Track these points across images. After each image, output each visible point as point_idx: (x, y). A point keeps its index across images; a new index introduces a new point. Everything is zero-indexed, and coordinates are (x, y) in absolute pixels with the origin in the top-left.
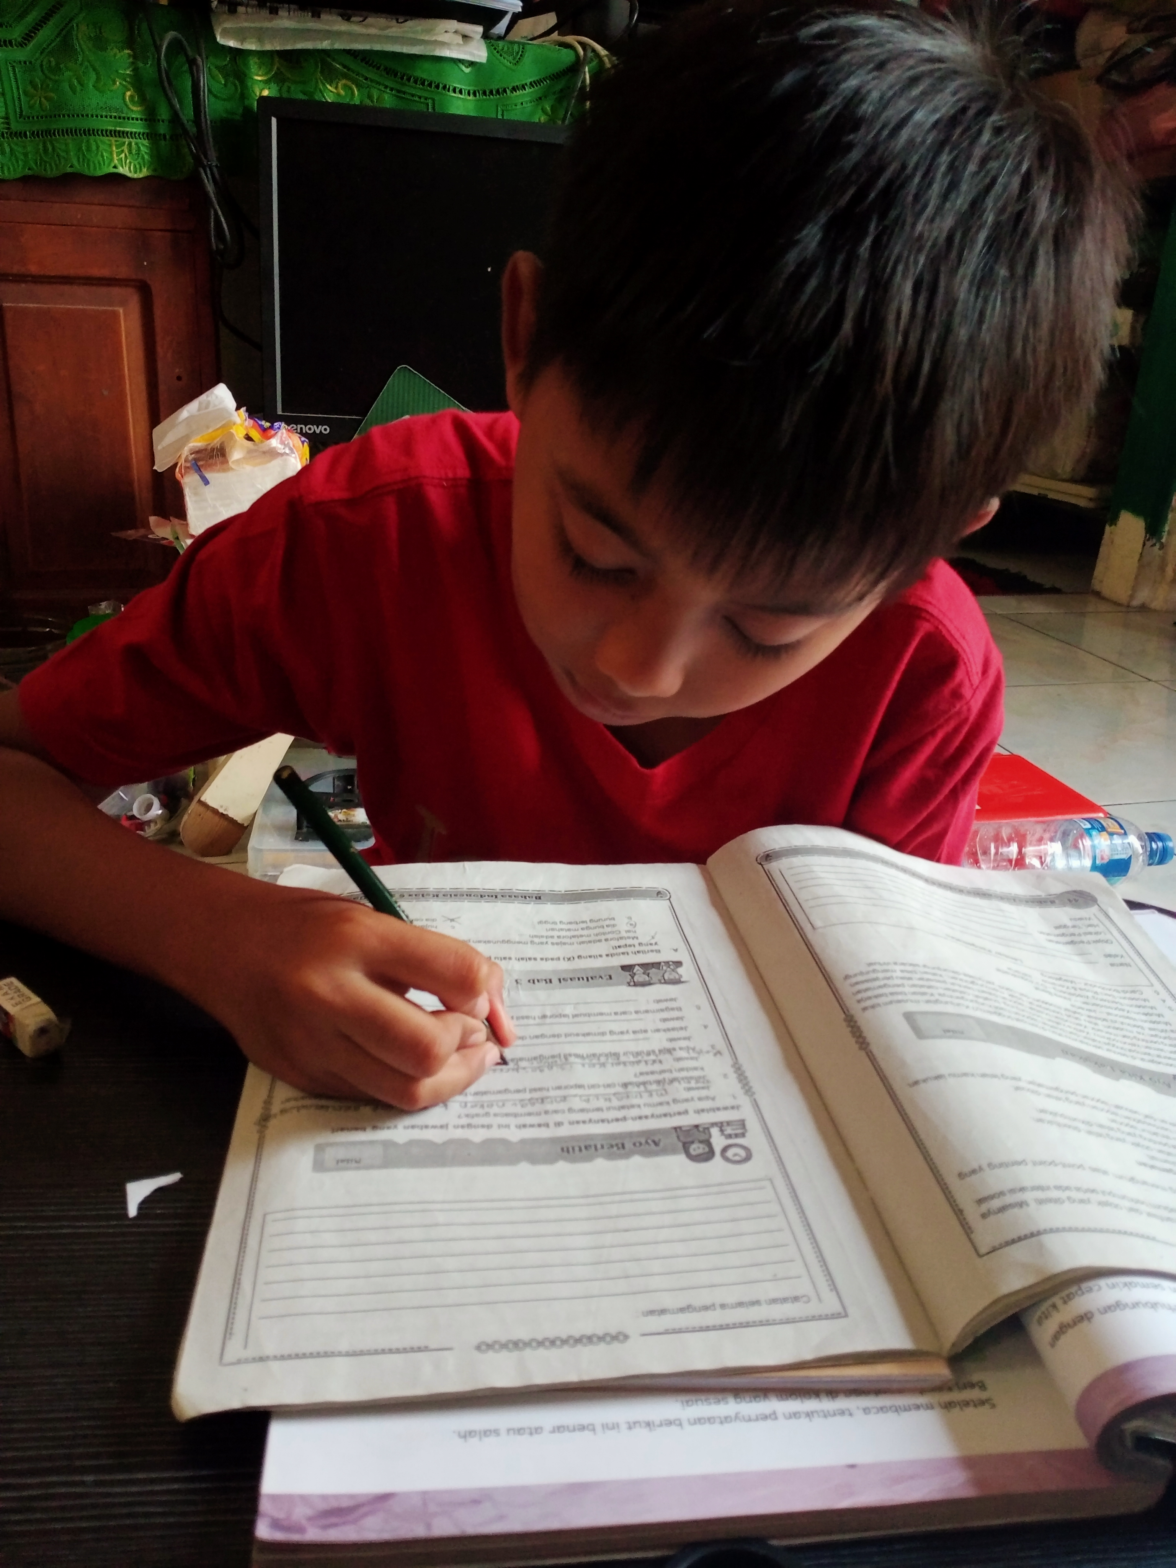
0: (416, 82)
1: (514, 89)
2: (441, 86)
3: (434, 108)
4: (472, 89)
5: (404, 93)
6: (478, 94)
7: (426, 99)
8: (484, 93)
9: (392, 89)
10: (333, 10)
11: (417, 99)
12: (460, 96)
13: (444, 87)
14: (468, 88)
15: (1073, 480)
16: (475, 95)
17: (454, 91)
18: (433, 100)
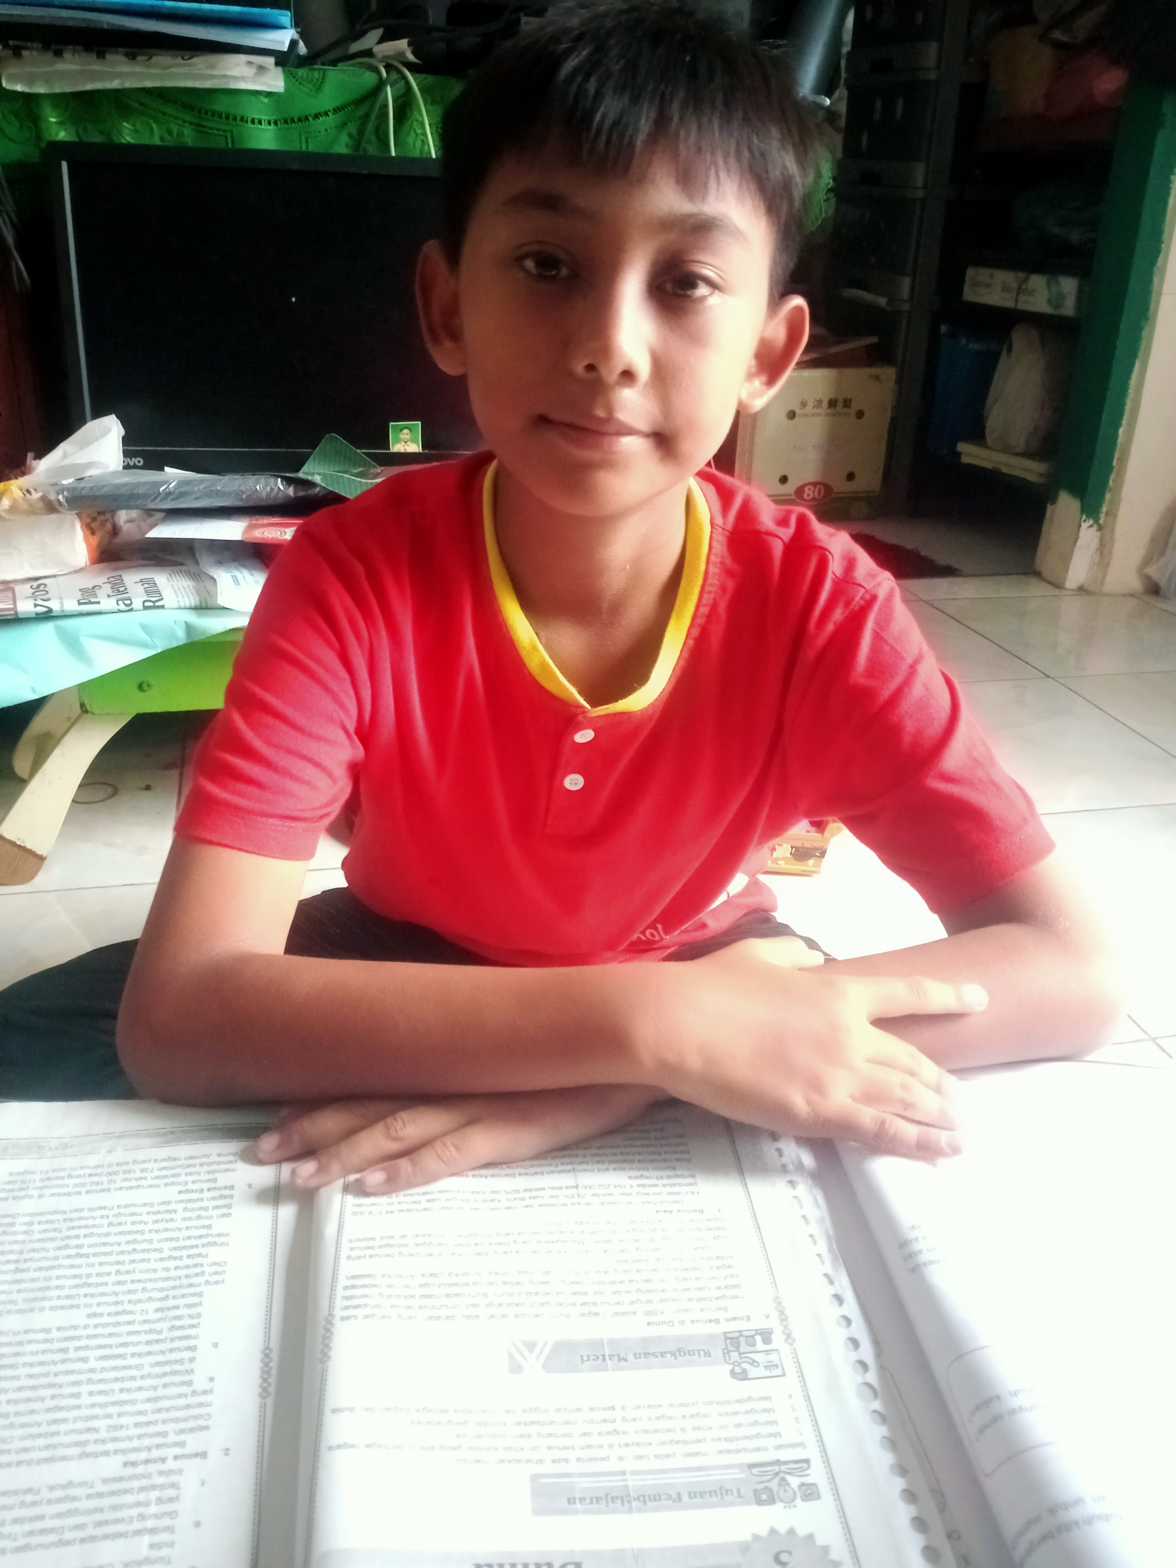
0: (213, 115)
1: (316, 116)
2: (238, 118)
3: (233, 142)
4: (272, 118)
5: (203, 126)
6: (279, 123)
7: (224, 131)
8: (286, 122)
9: (191, 124)
10: (120, 49)
11: (215, 132)
12: (259, 126)
13: (242, 119)
14: (269, 118)
15: (1025, 455)
16: (276, 123)
17: (253, 122)
18: (232, 132)
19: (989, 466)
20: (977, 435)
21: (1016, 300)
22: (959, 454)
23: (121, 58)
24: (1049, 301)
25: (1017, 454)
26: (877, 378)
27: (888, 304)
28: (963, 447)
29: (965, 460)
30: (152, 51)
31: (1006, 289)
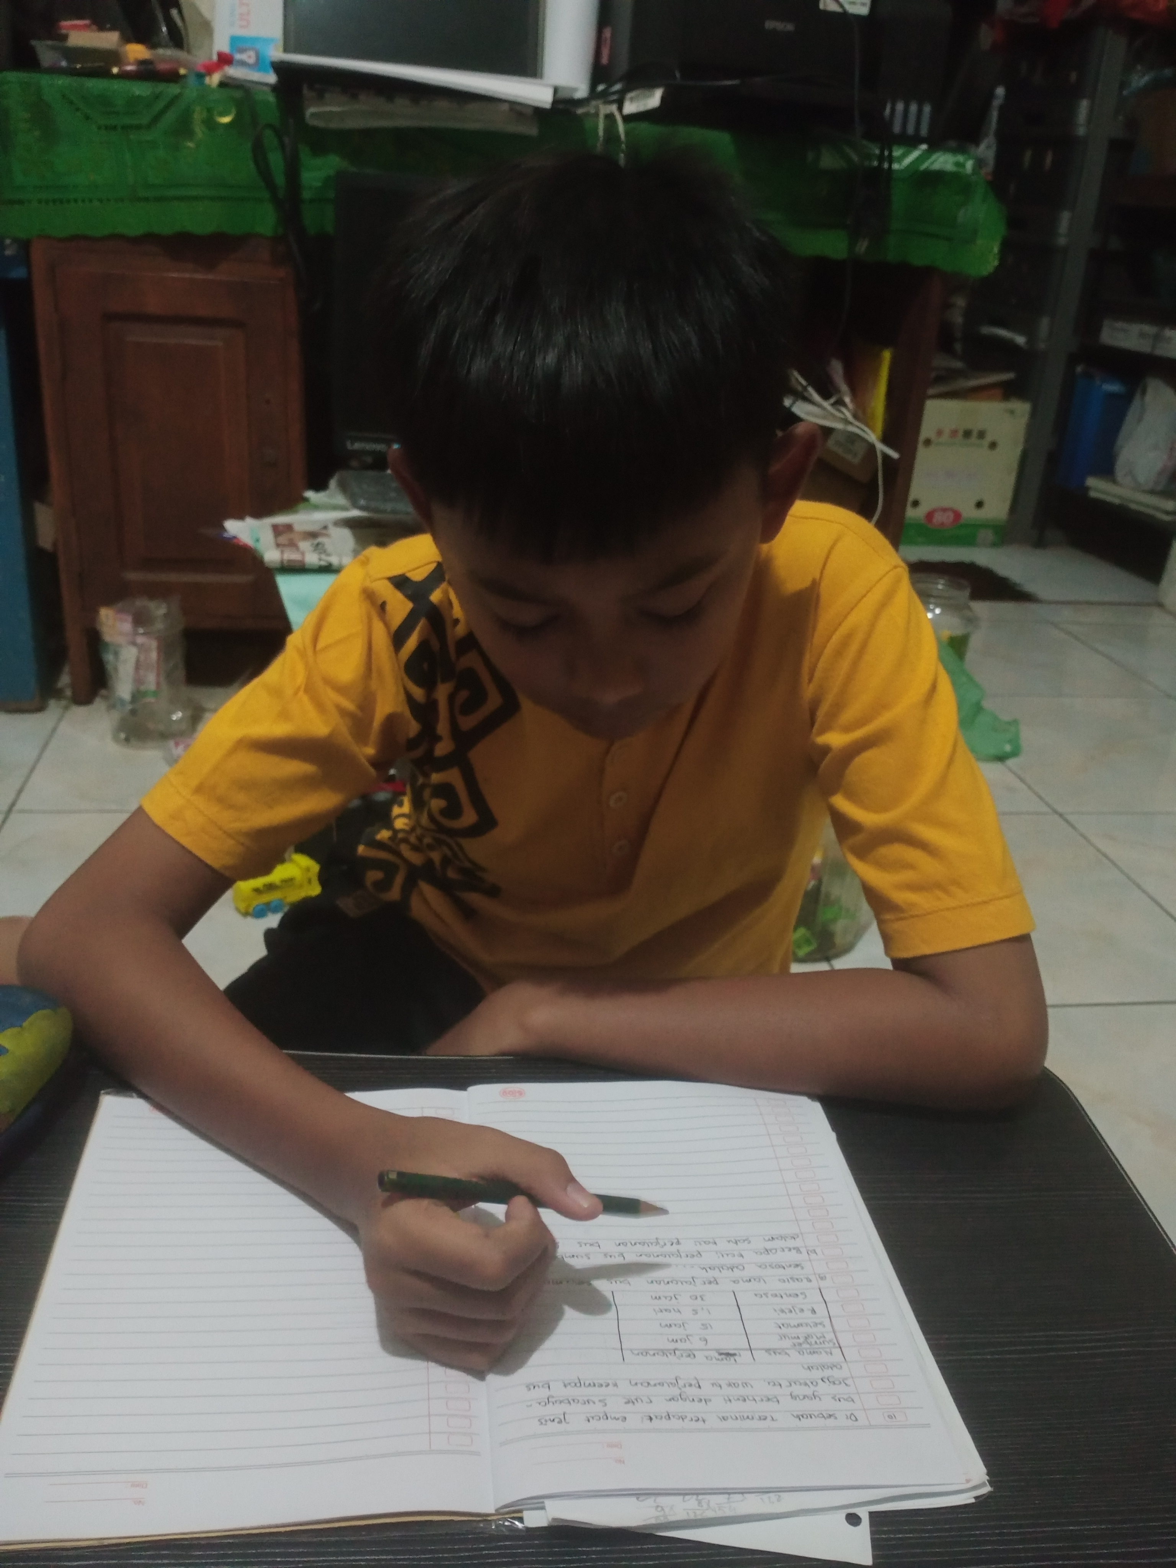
15: (1152, 492)
19: (1117, 501)
20: (1107, 470)
21: (1154, 347)
22: (1088, 489)
23: (407, 102)
25: (1144, 492)
26: (1012, 412)
27: (1027, 343)
28: (1092, 482)
29: (1093, 494)
31: (1142, 335)
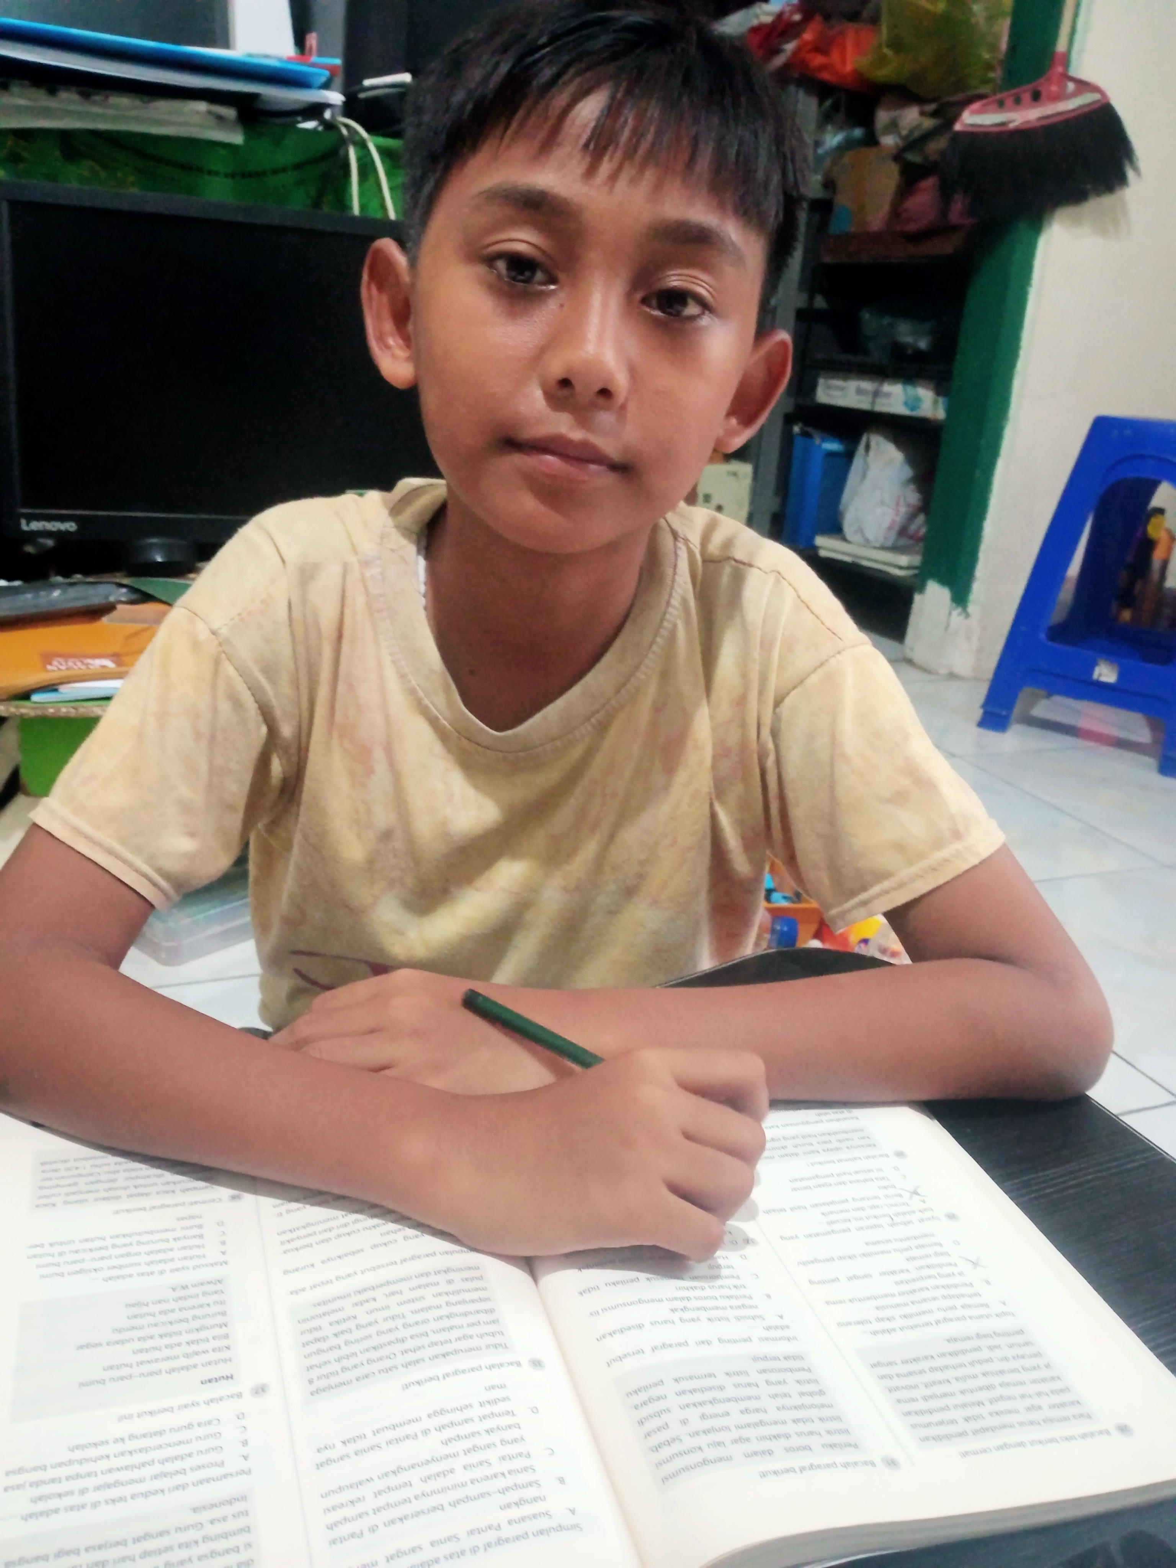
1: (274, 172)
2: (194, 168)
4: (230, 171)
6: (236, 176)
8: (243, 176)
10: (74, 89)
12: (215, 180)
13: (198, 170)
14: (226, 171)
15: (883, 548)
16: (232, 176)
17: (210, 173)
19: (850, 560)
20: (835, 529)
21: (873, 403)
22: (817, 548)
23: (75, 97)
24: (906, 404)
25: (875, 548)
26: (735, 474)
28: (819, 540)
29: (823, 553)
30: (107, 92)
31: (859, 391)
